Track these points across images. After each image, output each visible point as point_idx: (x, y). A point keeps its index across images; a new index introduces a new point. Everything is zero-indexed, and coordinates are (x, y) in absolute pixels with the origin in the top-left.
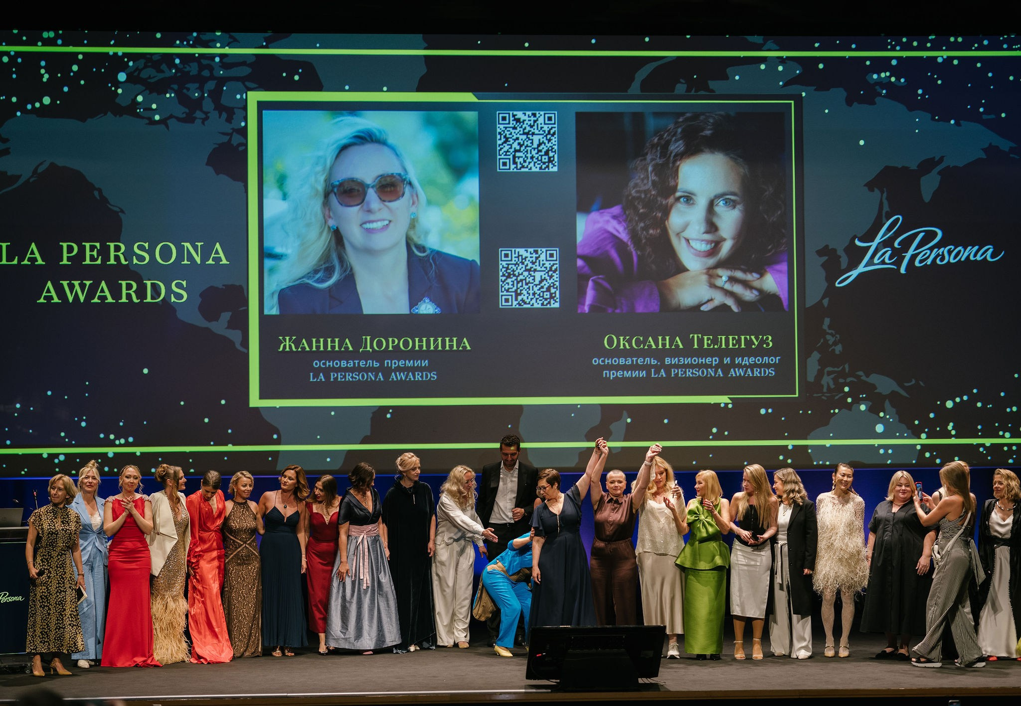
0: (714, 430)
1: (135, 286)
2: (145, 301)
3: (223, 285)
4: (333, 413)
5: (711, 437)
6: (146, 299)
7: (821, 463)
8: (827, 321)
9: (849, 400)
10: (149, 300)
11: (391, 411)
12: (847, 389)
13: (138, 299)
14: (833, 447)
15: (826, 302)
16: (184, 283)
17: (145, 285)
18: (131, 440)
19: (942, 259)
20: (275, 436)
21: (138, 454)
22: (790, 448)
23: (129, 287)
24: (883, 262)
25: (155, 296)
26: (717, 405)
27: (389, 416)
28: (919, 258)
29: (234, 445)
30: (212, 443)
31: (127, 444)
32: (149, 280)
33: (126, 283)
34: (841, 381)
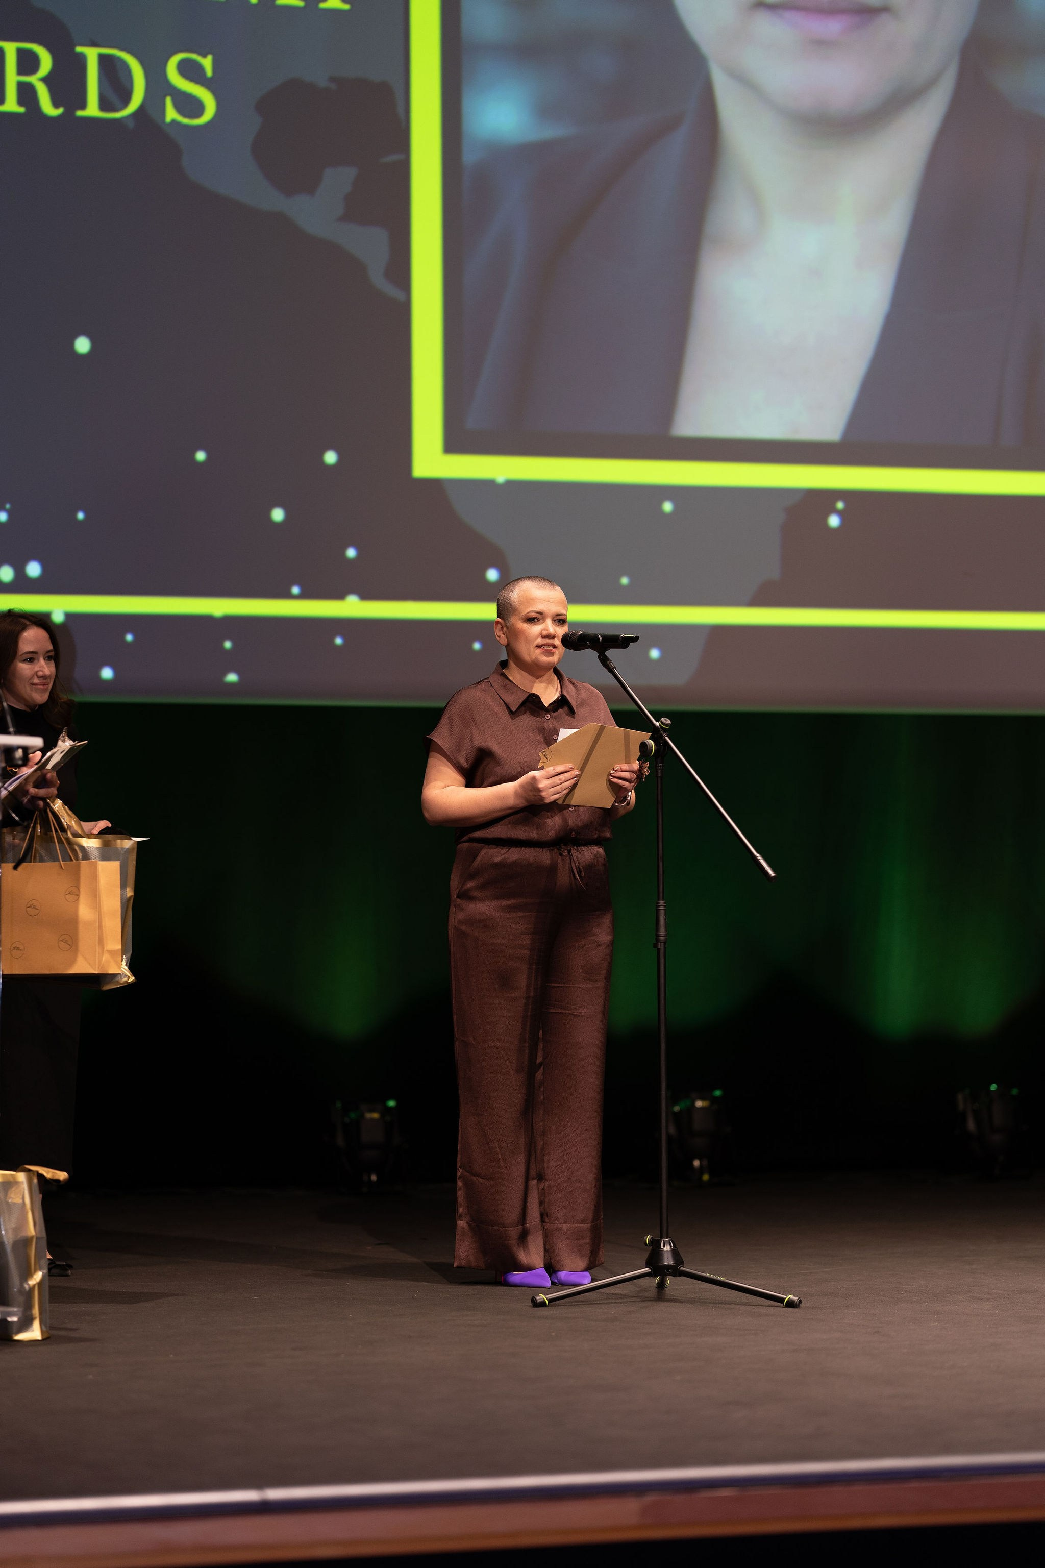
1: (46, 62)
2: (80, 113)
3: (332, 79)
4: (668, 507)
6: (83, 106)
10: (92, 110)
11: (840, 505)
13: (56, 105)
16: (207, 63)
17: (81, 61)
18: (34, 570)
20: (492, 575)
21: (58, 618)
23: (28, 63)
25: (114, 98)
27: (834, 521)
29: (366, 596)
30: (296, 590)
31: (21, 585)
32: (94, 44)
33: (20, 52)
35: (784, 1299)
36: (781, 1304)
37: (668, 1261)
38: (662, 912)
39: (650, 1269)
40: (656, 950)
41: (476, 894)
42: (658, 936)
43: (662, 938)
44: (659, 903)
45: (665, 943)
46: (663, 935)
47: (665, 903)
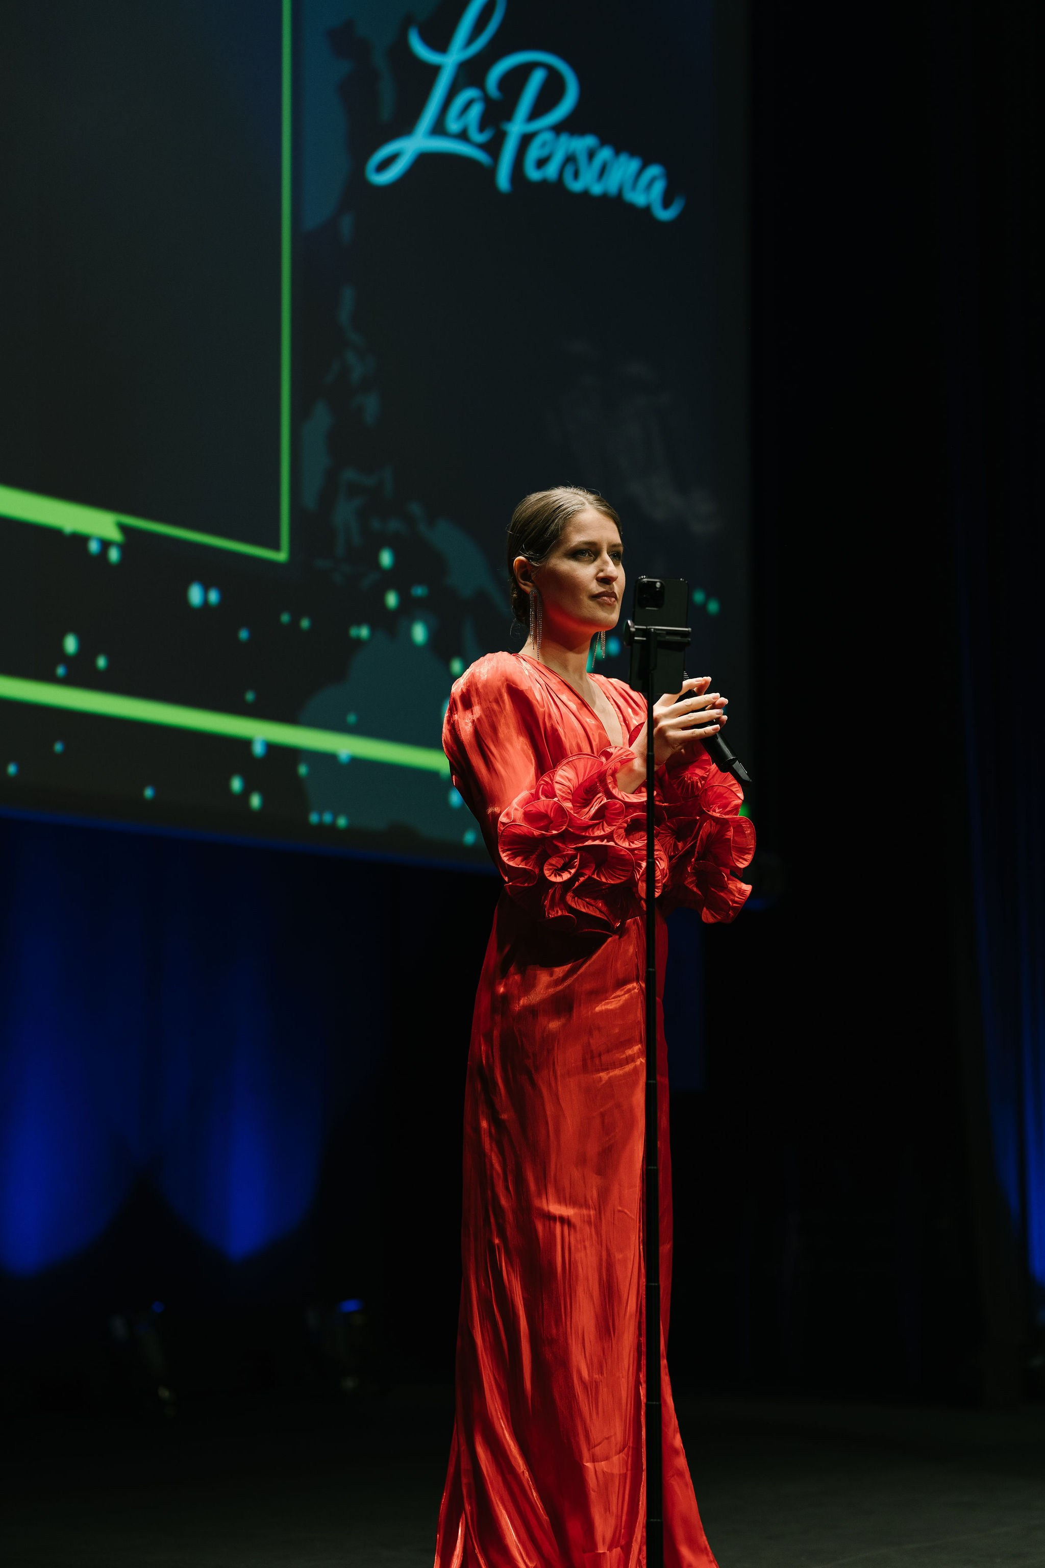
0: (71, 644)
5: (61, 671)
7: (327, 818)
8: (348, 297)
9: (392, 600)
12: (386, 559)
14: (357, 763)
15: (347, 224)
19: (576, 175)
22: (258, 749)
24: (463, 136)
26: (81, 540)
28: (534, 153)
34: (376, 524)
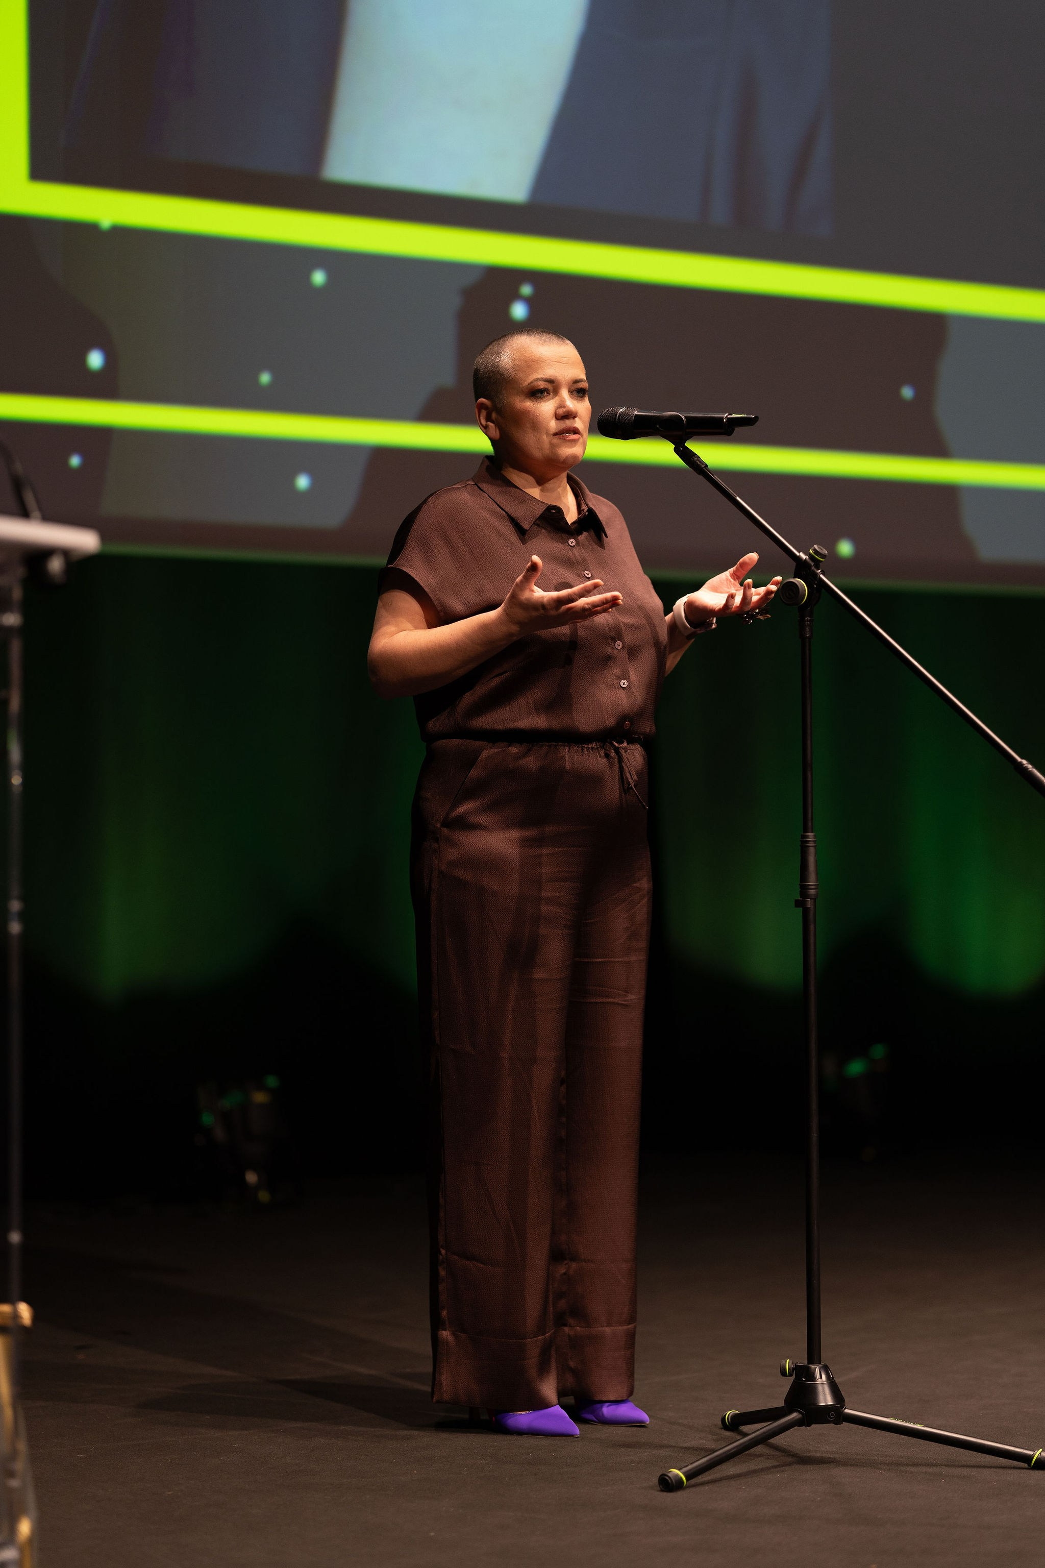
4: (319, 278)
11: (526, 290)
20: (95, 360)
27: (519, 311)
35: (1031, 1457)
36: (1026, 1465)
37: (825, 1398)
38: (812, 851)
39: (800, 1412)
40: (800, 910)
41: (482, 819)
42: (804, 889)
43: (812, 892)
44: (807, 837)
45: (815, 900)
46: (813, 887)
47: (815, 836)
